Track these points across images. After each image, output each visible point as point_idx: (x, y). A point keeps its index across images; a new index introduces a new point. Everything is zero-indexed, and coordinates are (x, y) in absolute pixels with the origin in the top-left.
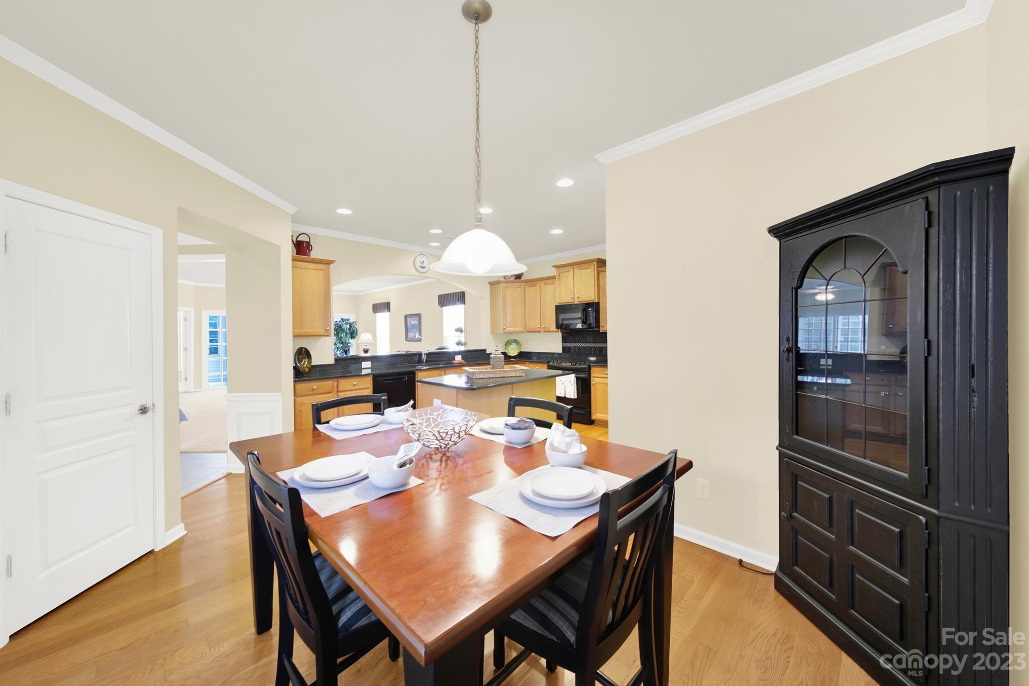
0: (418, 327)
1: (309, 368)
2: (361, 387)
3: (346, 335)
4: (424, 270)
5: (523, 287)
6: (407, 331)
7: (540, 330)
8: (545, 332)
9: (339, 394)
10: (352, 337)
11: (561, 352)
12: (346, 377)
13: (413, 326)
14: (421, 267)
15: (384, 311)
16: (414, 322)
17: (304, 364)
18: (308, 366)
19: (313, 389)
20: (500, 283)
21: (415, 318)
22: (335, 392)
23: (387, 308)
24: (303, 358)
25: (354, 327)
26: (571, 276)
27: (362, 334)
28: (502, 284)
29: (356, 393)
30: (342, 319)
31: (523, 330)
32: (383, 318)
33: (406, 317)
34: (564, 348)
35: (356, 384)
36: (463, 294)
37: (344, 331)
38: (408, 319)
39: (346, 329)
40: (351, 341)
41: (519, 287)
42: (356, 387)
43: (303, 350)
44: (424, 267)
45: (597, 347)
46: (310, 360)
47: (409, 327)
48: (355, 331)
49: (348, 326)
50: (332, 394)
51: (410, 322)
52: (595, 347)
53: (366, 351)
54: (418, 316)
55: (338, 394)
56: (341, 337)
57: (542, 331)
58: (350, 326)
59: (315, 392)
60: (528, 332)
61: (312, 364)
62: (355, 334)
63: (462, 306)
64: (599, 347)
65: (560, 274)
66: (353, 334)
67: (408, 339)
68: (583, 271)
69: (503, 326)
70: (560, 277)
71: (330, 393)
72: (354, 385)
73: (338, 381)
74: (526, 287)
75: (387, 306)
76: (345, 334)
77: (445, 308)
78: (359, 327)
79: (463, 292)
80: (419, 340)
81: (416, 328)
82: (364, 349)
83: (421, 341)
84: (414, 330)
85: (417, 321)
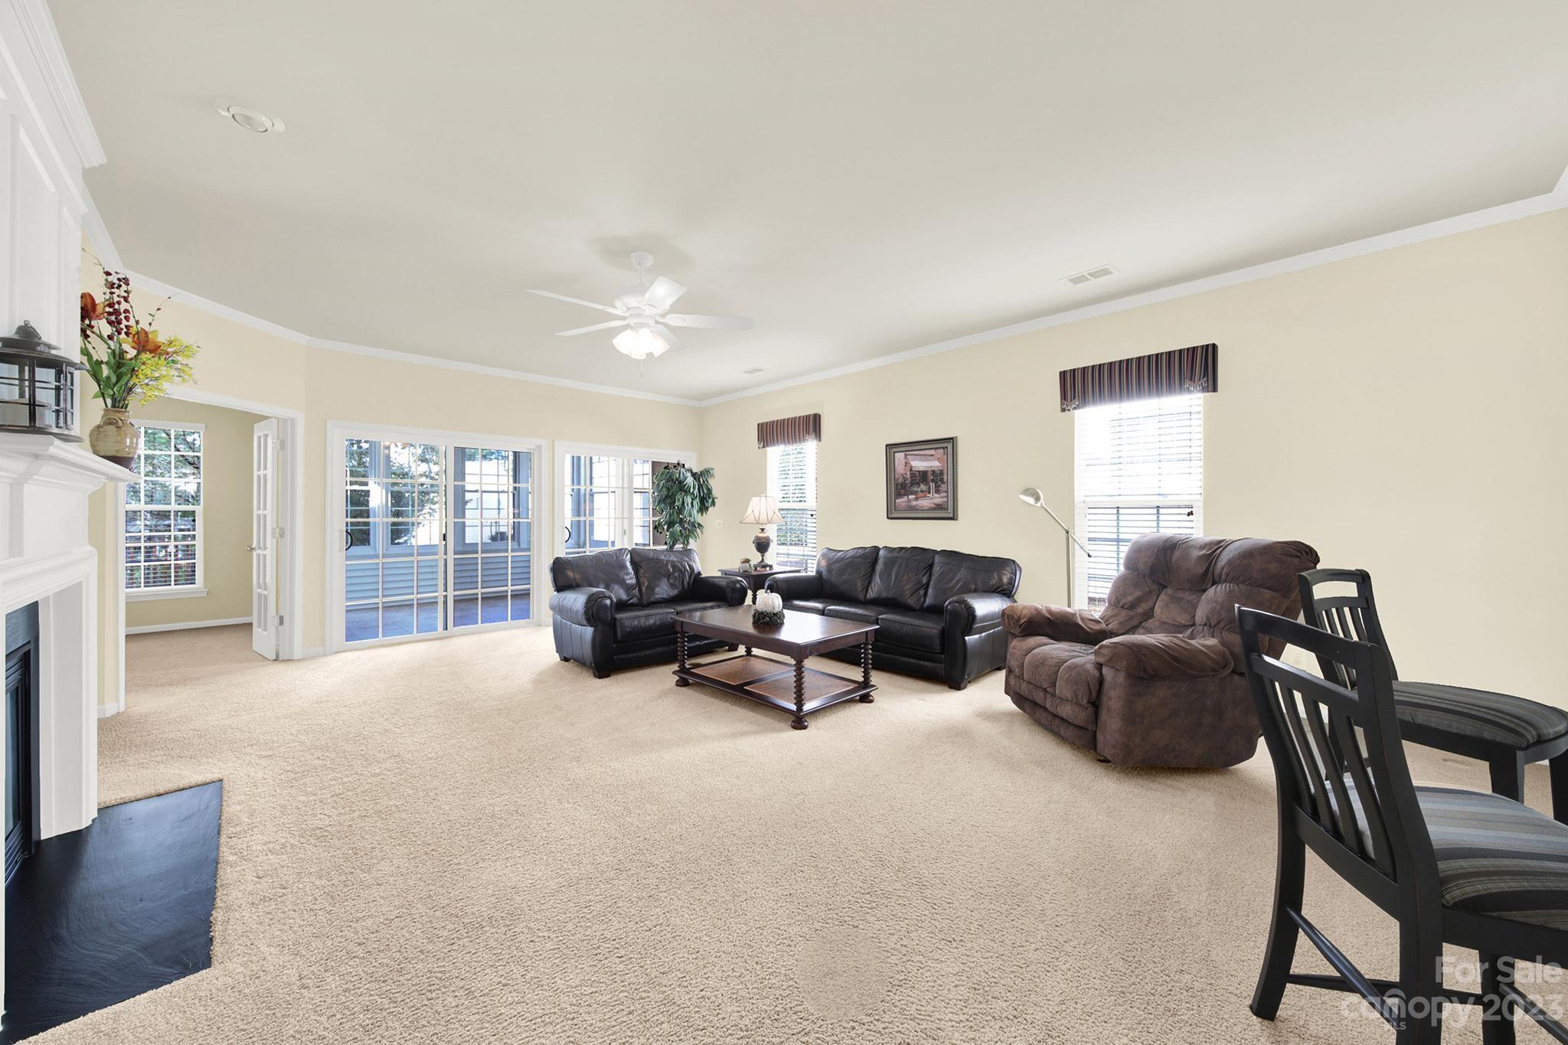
0: (945, 478)
6: (895, 489)
13: (923, 476)
16: (926, 463)
21: (932, 452)
23: (810, 432)
36: (1209, 353)
38: (901, 455)
47: (900, 479)
51: (909, 463)
54: (947, 445)
67: (898, 515)
75: (811, 425)
77: (1084, 411)
79: (1214, 346)
80: (952, 516)
81: (933, 481)
82: (757, 538)
83: (956, 520)
84: (923, 487)
85: (938, 459)
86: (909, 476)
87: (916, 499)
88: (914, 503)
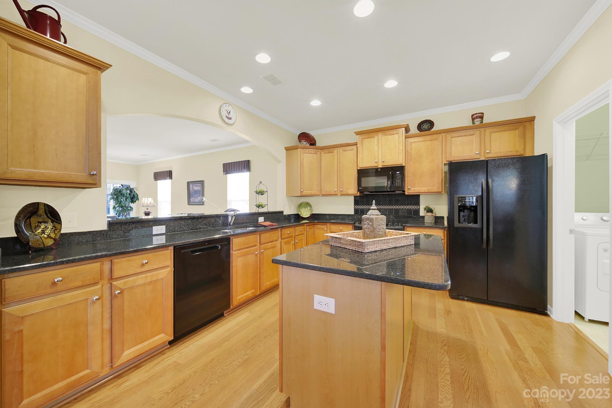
0: (201, 192)
1: (55, 239)
2: (155, 267)
3: (126, 200)
4: (230, 122)
5: (319, 153)
6: (189, 196)
7: (337, 193)
8: (342, 195)
9: (114, 283)
10: (132, 202)
11: (353, 214)
12: (129, 252)
13: (196, 192)
14: (227, 117)
15: (166, 179)
16: (197, 188)
17: (43, 232)
18: (53, 235)
19: (54, 284)
20: (297, 149)
21: (198, 184)
22: (105, 281)
23: (169, 176)
24: (41, 223)
25: (134, 192)
26: (376, 142)
27: (144, 199)
28: (299, 149)
29: (146, 277)
30: (122, 185)
31: (318, 194)
32: (164, 185)
33: (188, 183)
34: (356, 211)
35: (146, 263)
36: (248, 162)
37: (124, 196)
38: (191, 185)
39: (127, 194)
40: (132, 205)
41: (315, 154)
42: (146, 268)
43: (42, 208)
44: (230, 119)
45: (392, 209)
46: (57, 225)
47: (191, 193)
48: (136, 196)
49: (129, 192)
50: (99, 286)
51: (193, 188)
52: (390, 209)
53: (147, 214)
54: (202, 183)
55: (111, 284)
56: (121, 201)
57: (339, 195)
58: (131, 191)
59: (60, 287)
60: (323, 195)
61: (63, 231)
62: (136, 199)
63: (248, 173)
64: (395, 209)
65: (362, 141)
66: (134, 198)
67: (190, 204)
68: (390, 136)
69: (301, 190)
70: (362, 142)
71: (96, 284)
72: (143, 265)
73: (111, 261)
74: (322, 153)
75: (169, 174)
76: (124, 199)
77: (229, 175)
78: (139, 192)
79: (249, 161)
80: (202, 204)
81: (199, 193)
82: (145, 212)
83: (204, 205)
84: (196, 195)
85: (200, 187)
86: (193, 192)
87: (195, 199)
88: (194, 200)
